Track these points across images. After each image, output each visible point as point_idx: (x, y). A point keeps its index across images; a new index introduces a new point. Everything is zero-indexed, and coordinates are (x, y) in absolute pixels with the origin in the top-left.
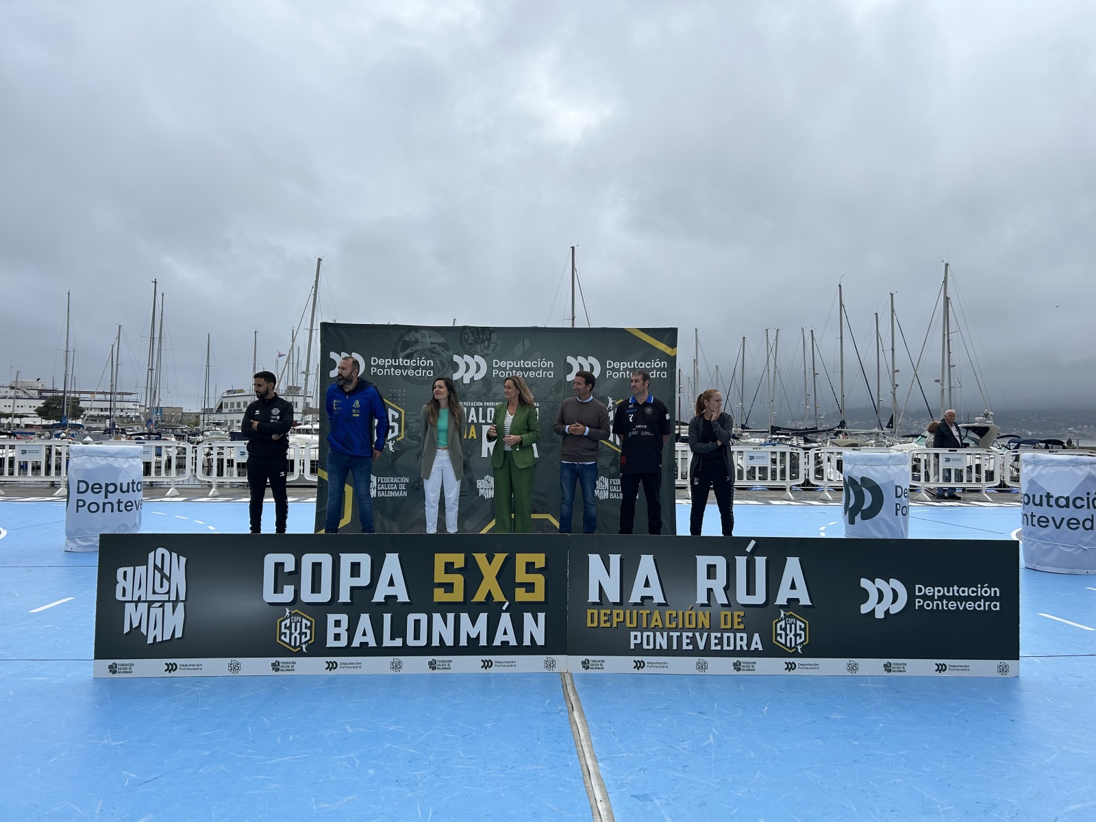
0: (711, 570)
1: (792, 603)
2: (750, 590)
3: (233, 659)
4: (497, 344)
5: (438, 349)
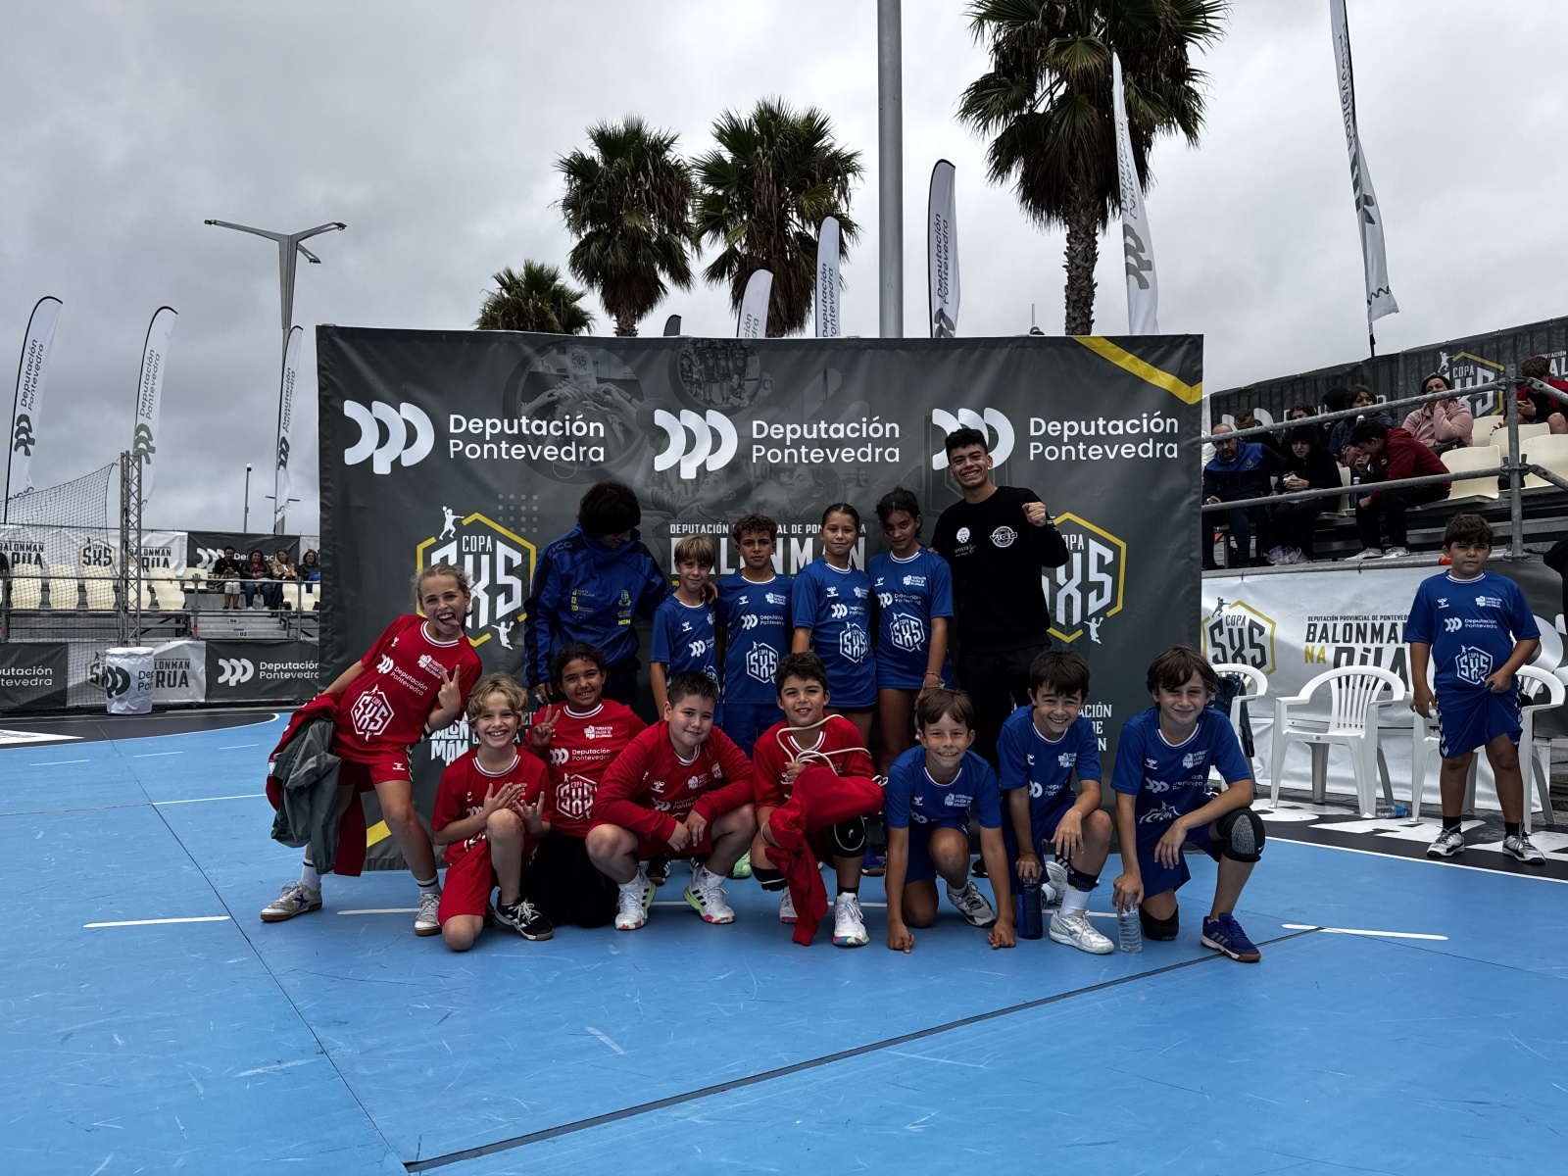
4: (760, 382)
5: (617, 394)
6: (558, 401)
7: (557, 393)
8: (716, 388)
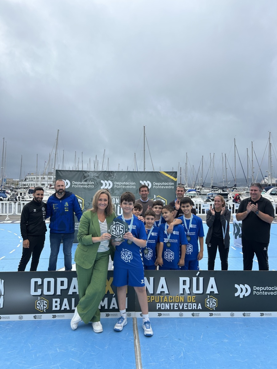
0: (184, 282)
1: (212, 293)
2: (198, 289)
3: (20, 315)
4: (116, 177)
5: (96, 178)
6: (88, 179)
7: (88, 178)
8: (110, 177)
